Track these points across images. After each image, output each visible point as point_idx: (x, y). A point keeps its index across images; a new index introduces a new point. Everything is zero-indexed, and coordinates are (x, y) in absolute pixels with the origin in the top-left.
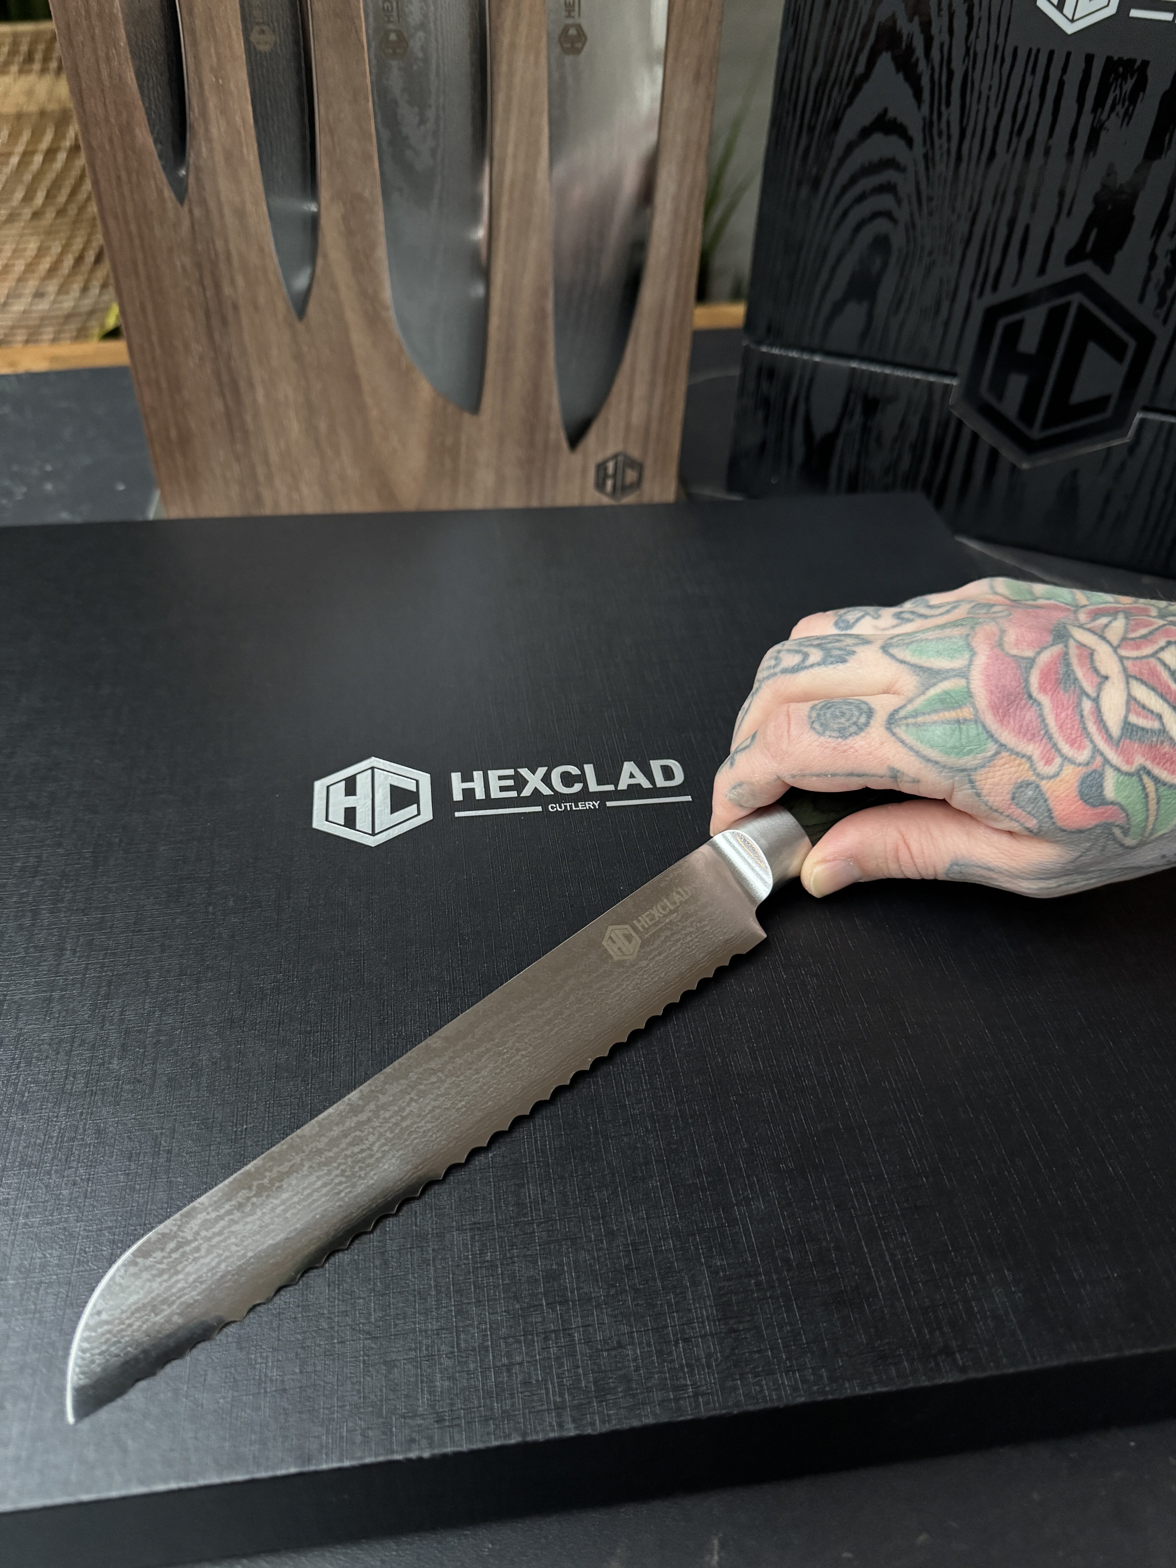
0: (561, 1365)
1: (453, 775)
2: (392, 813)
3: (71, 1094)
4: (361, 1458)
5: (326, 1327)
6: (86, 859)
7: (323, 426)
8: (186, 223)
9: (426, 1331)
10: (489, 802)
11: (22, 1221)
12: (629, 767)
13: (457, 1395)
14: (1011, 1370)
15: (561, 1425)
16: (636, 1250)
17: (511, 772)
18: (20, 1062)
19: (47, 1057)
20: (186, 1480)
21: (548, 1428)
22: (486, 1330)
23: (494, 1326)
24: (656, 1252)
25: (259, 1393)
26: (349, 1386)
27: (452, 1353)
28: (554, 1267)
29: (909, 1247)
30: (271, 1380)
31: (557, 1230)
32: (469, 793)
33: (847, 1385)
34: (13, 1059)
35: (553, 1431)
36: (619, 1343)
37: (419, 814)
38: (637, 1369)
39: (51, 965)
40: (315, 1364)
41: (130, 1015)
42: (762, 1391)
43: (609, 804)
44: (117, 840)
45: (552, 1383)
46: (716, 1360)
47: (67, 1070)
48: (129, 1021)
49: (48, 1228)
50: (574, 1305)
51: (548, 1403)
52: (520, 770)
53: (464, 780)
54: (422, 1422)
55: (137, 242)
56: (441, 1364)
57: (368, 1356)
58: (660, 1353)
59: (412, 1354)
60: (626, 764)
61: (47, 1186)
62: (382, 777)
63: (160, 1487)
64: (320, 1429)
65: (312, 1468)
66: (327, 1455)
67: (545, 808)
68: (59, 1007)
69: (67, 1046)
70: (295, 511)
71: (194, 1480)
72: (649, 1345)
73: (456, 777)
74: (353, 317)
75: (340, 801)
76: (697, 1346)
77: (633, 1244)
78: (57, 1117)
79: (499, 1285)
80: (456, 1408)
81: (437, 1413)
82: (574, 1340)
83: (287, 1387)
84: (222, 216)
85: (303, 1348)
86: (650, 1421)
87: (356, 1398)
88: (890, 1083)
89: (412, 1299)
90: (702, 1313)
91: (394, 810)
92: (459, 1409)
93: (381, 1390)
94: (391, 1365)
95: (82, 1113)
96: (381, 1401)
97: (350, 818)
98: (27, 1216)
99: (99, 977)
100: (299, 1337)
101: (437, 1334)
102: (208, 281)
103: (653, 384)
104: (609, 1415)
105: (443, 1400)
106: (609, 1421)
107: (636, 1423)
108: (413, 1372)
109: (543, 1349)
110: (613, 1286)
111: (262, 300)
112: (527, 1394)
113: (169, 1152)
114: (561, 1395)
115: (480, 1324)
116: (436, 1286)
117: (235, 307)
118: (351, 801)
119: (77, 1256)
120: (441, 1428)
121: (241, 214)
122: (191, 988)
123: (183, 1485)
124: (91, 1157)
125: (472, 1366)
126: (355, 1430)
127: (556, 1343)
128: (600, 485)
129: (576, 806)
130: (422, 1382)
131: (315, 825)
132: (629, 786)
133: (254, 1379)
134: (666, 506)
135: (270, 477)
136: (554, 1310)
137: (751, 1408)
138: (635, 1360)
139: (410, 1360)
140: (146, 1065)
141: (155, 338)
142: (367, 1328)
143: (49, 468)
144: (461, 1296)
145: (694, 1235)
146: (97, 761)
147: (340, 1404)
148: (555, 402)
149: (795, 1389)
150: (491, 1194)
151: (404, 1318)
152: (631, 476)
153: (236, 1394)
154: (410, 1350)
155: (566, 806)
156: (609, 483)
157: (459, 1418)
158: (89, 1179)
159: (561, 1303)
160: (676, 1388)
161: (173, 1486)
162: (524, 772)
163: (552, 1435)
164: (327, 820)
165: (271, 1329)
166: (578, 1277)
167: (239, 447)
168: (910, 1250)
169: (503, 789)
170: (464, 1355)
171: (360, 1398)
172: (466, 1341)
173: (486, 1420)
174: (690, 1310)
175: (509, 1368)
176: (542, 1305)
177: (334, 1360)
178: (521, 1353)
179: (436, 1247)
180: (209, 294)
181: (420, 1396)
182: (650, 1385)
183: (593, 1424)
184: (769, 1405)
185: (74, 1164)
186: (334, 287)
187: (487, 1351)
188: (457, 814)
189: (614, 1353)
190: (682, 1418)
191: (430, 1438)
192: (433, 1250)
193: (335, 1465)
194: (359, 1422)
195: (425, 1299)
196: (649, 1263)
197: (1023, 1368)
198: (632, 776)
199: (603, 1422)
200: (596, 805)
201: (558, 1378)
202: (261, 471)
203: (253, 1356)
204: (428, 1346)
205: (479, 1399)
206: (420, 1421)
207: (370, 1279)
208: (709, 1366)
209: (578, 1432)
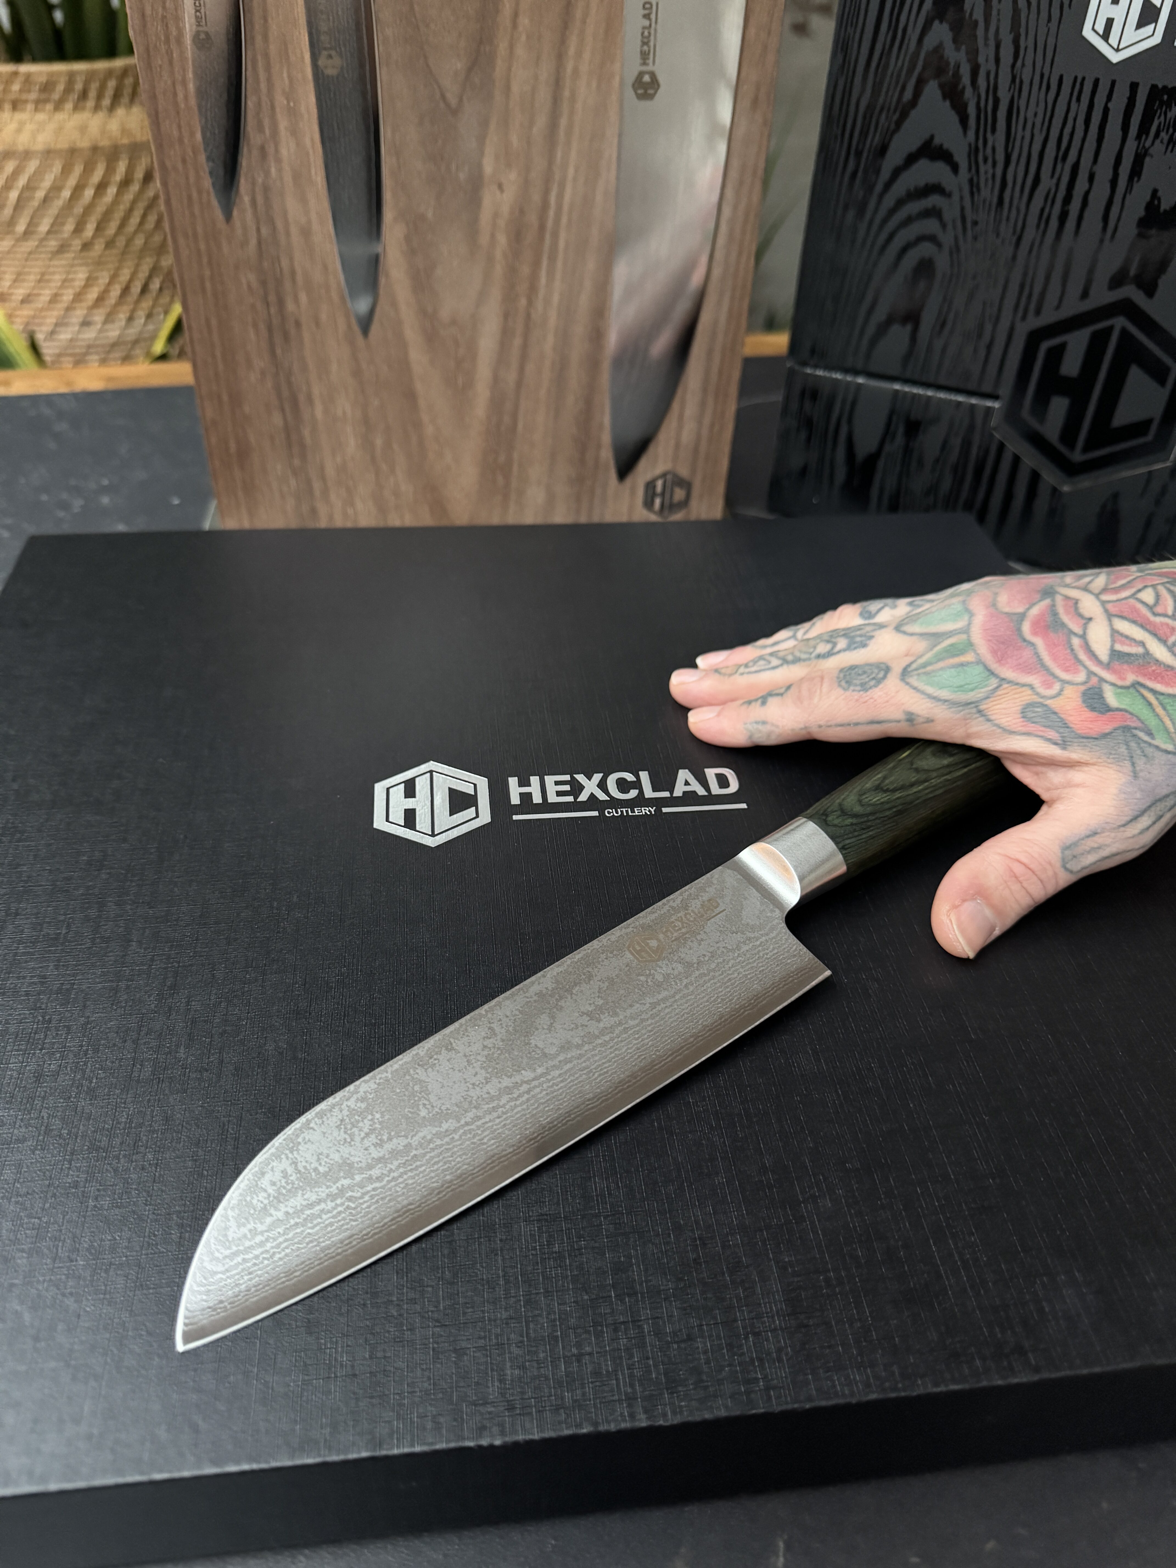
0: (631, 1356)
1: (510, 779)
2: (451, 815)
3: (138, 1081)
4: (432, 1444)
5: (395, 1314)
6: (151, 854)
7: (379, 442)
8: (253, 242)
9: (495, 1320)
10: (546, 807)
11: (91, 1203)
12: (683, 775)
13: (527, 1384)
14: (1085, 1371)
15: (632, 1416)
16: (704, 1245)
17: (567, 778)
18: (87, 1050)
19: (114, 1045)
20: (259, 1462)
21: (620, 1418)
22: (555, 1320)
23: (563, 1316)
24: (723, 1247)
25: (329, 1378)
26: (419, 1372)
27: (522, 1342)
28: (622, 1259)
29: (978, 1247)
30: (342, 1365)
31: (624, 1222)
32: (526, 798)
33: (920, 1382)
34: (81, 1046)
35: (625, 1421)
36: (688, 1335)
37: (477, 816)
38: (708, 1362)
39: (117, 956)
40: (384, 1351)
41: (195, 1005)
42: (834, 1386)
43: (665, 810)
44: (182, 836)
45: (623, 1374)
46: (787, 1354)
47: (134, 1059)
48: (195, 1011)
49: (117, 1211)
50: (643, 1297)
51: (620, 1393)
52: (577, 776)
53: (521, 785)
54: (493, 1409)
55: (205, 260)
56: (510, 1353)
57: (438, 1343)
58: (730, 1346)
59: (481, 1342)
60: (681, 771)
61: (116, 1170)
62: (441, 780)
63: (232, 1468)
64: (391, 1414)
65: (384, 1453)
66: (398, 1439)
67: (602, 813)
68: (125, 997)
69: (134, 1035)
70: (349, 525)
71: (267, 1462)
72: (719, 1337)
73: (513, 782)
74: (412, 334)
75: (400, 803)
76: (767, 1340)
77: (700, 1239)
78: (125, 1103)
79: (567, 1277)
80: (526, 1397)
81: (508, 1401)
82: (643, 1332)
83: (357, 1373)
84: (288, 234)
85: (373, 1334)
86: (723, 1413)
87: (426, 1385)
88: (954, 1085)
89: (479, 1287)
90: (771, 1308)
91: (452, 813)
92: (529, 1399)
93: (451, 1378)
94: (460, 1353)
95: (149, 1101)
96: (451, 1388)
97: (410, 818)
98: (96, 1199)
99: (165, 968)
100: (368, 1323)
101: (507, 1324)
102: (272, 298)
103: (703, 404)
104: (681, 1407)
105: (513, 1389)
106: (681, 1412)
107: (708, 1416)
108: (483, 1360)
109: (613, 1340)
110: (681, 1279)
111: (324, 317)
112: (598, 1384)
113: (236, 1139)
114: (632, 1386)
115: (549, 1314)
116: (504, 1276)
117: (298, 324)
118: (410, 803)
119: (146, 1239)
120: (512, 1416)
121: (306, 232)
122: (256, 980)
123: (255, 1466)
124: (159, 1144)
125: (542, 1355)
126: (426, 1416)
127: (626, 1335)
128: (648, 504)
129: (633, 811)
130: (492, 1370)
131: (376, 825)
132: (684, 793)
133: (324, 1363)
134: (714, 523)
135: (325, 492)
136: (622, 1301)
137: (824, 1403)
138: (705, 1352)
139: (479, 1349)
140: (213, 1054)
141: (218, 353)
142: (436, 1316)
143: (105, 482)
144: (530, 1285)
145: (761, 1231)
146: (161, 760)
147: (410, 1390)
148: (607, 420)
149: (868, 1385)
150: (557, 1186)
151: (473, 1307)
152: (679, 494)
153: (306, 1378)
154: (480, 1338)
155: (622, 812)
156: (658, 502)
157: (530, 1407)
158: (157, 1164)
159: (629, 1295)
160: (747, 1382)
161: (246, 1467)
162: (580, 778)
163: (623, 1425)
164: (387, 820)
165: (341, 1314)
166: (646, 1270)
167: (297, 462)
168: (979, 1250)
169: (559, 794)
170: (534, 1344)
171: (430, 1385)
172: (535, 1331)
173: (557, 1409)
174: (760, 1304)
175: (579, 1358)
176: (611, 1296)
177: (403, 1346)
178: (590, 1344)
179: (504, 1237)
180: (273, 310)
181: (490, 1385)
182: (720, 1377)
183: (665, 1415)
184: (841, 1401)
185: (142, 1149)
186: (394, 304)
187: (557, 1341)
188: (515, 817)
189: (683, 1345)
190: (754, 1412)
191: (502, 1425)
192: (501, 1240)
193: (407, 1450)
194: (429, 1408)
195: (494, 1288)
196: (717, 1258)
197: (1097, 1370)
198: (687, 783)
199: (674, 1413)
200: (652, 810)
201: (629, 1369)
202: (317, 486)
203: (323, 1341)
204: (497, 1336)
205: (550, 1388)
206: (490, 1409)
207: (438, 1268)
208: (780, 1360)
209: (649, 1423)
